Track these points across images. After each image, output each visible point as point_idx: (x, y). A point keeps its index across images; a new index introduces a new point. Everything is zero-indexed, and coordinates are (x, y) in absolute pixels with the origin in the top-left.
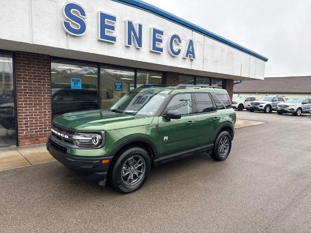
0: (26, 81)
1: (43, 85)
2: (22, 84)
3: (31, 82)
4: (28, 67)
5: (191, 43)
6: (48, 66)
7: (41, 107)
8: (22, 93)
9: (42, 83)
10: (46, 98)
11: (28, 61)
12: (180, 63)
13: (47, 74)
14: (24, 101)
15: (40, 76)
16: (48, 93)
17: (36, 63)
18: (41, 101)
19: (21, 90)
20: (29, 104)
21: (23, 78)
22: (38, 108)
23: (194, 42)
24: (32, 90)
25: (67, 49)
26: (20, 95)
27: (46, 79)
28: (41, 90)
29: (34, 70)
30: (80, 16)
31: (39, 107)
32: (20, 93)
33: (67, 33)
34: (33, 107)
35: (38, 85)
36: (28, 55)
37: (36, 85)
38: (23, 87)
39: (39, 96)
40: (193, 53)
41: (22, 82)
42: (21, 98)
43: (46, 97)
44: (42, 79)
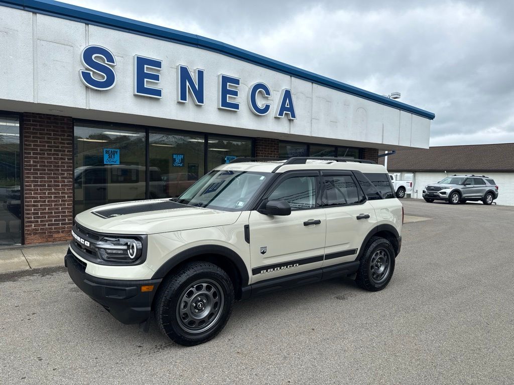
0: (37, 154)
1: (61, 159)
2: (31, 158)
3: (44, 154)
4: (41, 134)
5: (288, 94)
6: (70, 132)
7: (58, 189)
8: (30, 170)
9: (60, 156)
10: (65, 178)
11: (41, 126)
12: (270, 125)
13: (67, 144)
14: (33, 181)
15: (58, 147)
16: (68, 170)
17: (52, 128)
18: (58, 182)
19: (30, 166)
20: (41, 186)
21: (33, 149)
22: (53, 191)
23: (292, 92)
24: (44, 166)
25: (88, 108)
26: (28, 173)
27: (66, 150)
28: (58, 166)
29: (49, 138)
30: (106, 63)
31: (55, 189)
32: (28, 169)
33: (87, 87)
34: (46, 189)
35: (55, 159)
36: (41, 118)
37: (51, 158)
38: (32, 162)
39: (54, 174)
40: (291, 109)
41: (32, 155)
42: (29, 177)
43: (66, 175)
44: (60, 151)
